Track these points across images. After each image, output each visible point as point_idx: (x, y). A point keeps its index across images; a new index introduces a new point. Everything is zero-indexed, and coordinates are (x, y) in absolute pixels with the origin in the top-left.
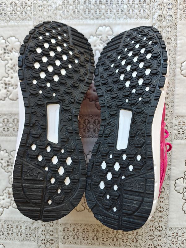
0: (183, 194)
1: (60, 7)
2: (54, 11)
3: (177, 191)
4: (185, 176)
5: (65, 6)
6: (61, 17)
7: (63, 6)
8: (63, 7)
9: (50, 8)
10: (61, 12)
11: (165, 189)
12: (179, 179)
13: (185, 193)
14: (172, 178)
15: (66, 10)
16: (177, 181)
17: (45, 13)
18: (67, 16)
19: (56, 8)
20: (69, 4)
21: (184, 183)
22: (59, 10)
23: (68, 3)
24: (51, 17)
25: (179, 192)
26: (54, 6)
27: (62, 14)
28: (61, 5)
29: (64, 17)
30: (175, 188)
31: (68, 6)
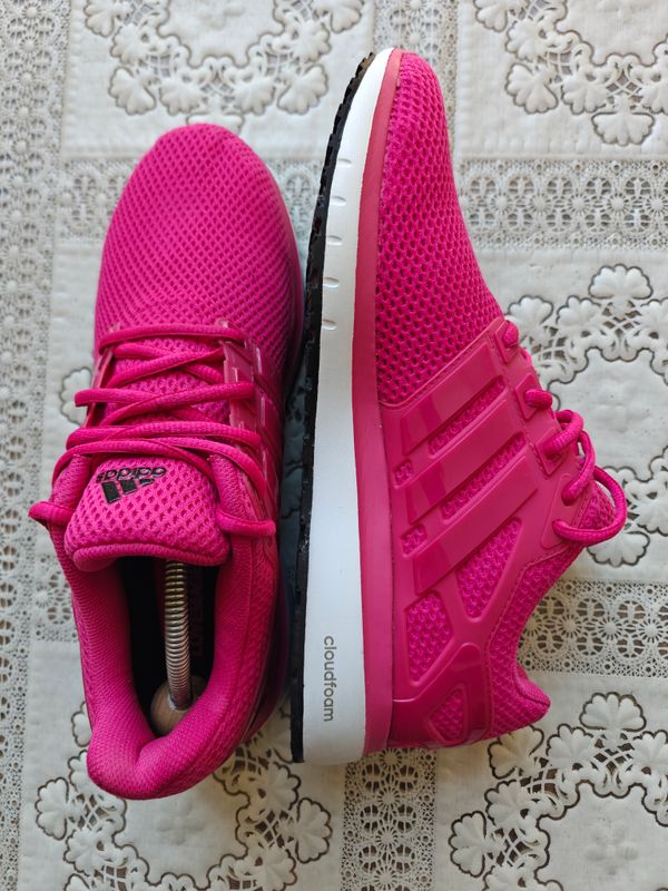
0: (484, 879)
1: (67, 196)
2: (46, 208)
3: (459, 865)
4: (488, 807)
5: (81, 195)
6: (69, 227)
7: (77, 193)
8: (74, 197)
9: (32, 199)
10: (67, 212)
11: (413, 856)
12: (466, 819)
13: (489, 876)
14: (439, 814)
15: (83, 206)
16: (458, 825)
17: (17, 214)
18: (85, 225)
19: (52, 199)
20: (95, 188)
21: (485, 833)
22: (62, 205)
23: (92, 184)
24: (33, 227)
25: (468, 872)
26: (46, 191)
27: (70, 218)
28: (70, 192)
29: (78, 228)
30: (452, 853)
31: (92, 192)
